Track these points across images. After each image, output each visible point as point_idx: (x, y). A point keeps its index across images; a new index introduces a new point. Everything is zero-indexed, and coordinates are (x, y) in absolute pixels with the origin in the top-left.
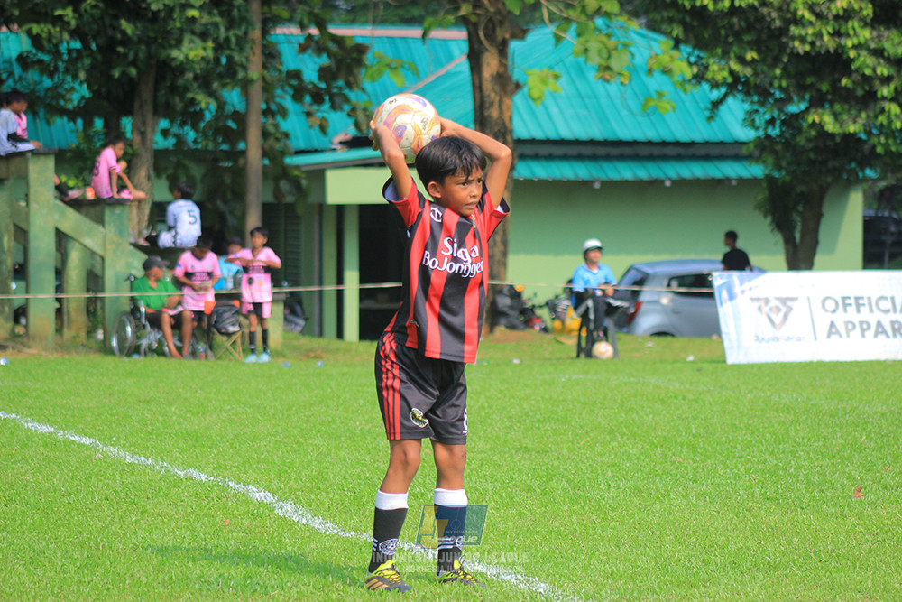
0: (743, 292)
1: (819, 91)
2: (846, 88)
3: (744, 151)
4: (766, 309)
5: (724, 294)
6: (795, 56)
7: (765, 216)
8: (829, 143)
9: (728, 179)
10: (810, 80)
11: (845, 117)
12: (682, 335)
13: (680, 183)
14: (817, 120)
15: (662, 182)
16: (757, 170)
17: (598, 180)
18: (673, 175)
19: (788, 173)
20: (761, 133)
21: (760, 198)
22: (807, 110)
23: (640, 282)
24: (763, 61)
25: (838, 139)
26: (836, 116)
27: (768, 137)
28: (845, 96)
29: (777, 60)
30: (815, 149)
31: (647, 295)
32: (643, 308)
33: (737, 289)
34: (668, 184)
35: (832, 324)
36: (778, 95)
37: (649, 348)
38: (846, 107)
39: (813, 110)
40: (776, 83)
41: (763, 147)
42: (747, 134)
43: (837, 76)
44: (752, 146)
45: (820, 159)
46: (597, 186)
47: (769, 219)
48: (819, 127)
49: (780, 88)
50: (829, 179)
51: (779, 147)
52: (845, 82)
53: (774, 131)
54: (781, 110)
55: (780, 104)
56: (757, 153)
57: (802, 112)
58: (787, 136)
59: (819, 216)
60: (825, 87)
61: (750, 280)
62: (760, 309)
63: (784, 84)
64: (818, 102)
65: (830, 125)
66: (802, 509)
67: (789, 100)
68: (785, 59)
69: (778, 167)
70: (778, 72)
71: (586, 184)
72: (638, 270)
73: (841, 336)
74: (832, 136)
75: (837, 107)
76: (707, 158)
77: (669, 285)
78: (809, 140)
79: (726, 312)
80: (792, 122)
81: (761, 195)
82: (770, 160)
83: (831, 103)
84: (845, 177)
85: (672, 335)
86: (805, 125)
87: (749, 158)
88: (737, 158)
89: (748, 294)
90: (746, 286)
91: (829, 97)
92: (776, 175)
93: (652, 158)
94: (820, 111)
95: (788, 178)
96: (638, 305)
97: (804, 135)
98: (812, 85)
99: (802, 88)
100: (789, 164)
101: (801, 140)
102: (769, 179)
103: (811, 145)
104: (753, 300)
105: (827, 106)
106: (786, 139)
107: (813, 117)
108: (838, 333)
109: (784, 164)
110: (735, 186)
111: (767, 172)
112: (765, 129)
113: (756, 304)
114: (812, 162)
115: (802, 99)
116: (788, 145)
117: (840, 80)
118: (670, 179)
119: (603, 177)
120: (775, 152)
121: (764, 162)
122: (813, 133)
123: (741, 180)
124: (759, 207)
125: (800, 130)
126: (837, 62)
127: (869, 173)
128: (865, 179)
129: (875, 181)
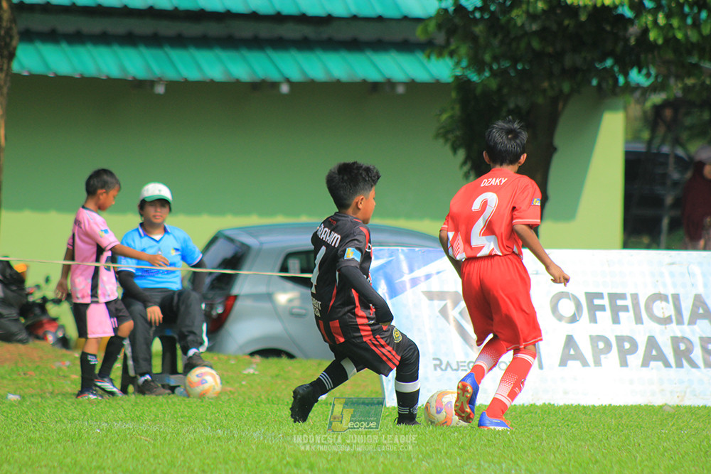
0: (414, 282)
3: (419, 33)
8: (566, 23)
9: (390, 84)
12: (307, 357)
13: (307, 90)
15: (274, 85)
16: (441, 69)
17: (160, 80)
18: (296, 76)
19: (494, 74)
20: (448, 2)
21: (444, 117)
23: (235, 261)
25: (582, 17)
27: (459, 9)
30: (543, 34)
31: (247, 283)
32: (239, 306)
33: (407, 278)
34: (285, 89)
35: (570, 341)
37: (248, 375)
41: (452, 27)
42: (425, 5)
44: (431, 25)
45: (550, 50)
46: (160, 89)
47: (461, 154)
50: (566, 87)
51: (480, 30)
56: (440, 38)
58: (494, 7)
59: (551, 150)
62: (443, 312)
69: (477, 63)
71: (140, 86)
72: (230, 240)
73: (585, 364)
74: (573, 10)
76: (354, 45)
77: (284, 268)
78: (532, 17)
81: (448, 114)
82: (464, 50)
84: (595, 82)
85: (291, 356)
87: (428, 47)
88: (406, 46)
90: (421, 271)
92: (474, 77)
93: (256, 43)
95: (494, 84)
96: (230, 301)
100: (496, 58)
101: (518, 16)
102: (462, 85)
103: (534, 26)
104: (431, 295)
108: (580, 357)
109: (487, 58)
110: (400, 96)
111: (458, 72)
113: (438, 304)
114: (538, 56)
118: (288, 81)
119: (171, 75)
120: (472, 39)
121: (454, 55)
123: (412, 86)
127: (636, 77)
128: (630, 89)
129: (646, 92)
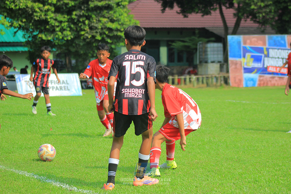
0: (23, 80)
1: (41, 29)
2: (48, 29)
3: (23, 44)
4: (29, 84)
5: (18, 80)
6: (35, 20)
7: (28, 60)
8: (44, 42)
9: (19, 51)
10: (39, 26)
11: (48, 36)
13: (7, 52)
14: (41, 37)
15: (2, 52)
16: (26, 49)
20: (27, 40)
21: (27, 56)
22: (38, 34)
24: (27, 21)
25: (46, 41)
26: (46, 35)
27: (28, 41)
28: (48, 30)
29: (30, 22)
30: (41, 44)
33: (21, 79)
34: (4, 53)
36: (31, 30)
38: (48, 33)
39: (40, 34)
40: (31, 27)
41: (27, 43)
42: (23, 40)
43: (46, 25)
44: (25, 43)
48: (41, 38)
49: (32, 28)
51: (31, 43)
52: (47, 27)
53: (30, 39)
54: (32, 34)
55: (32, 32)
56: (26, 44)
57: (37, 35)
58: (33, 40)
60: (43, 28)
61: (24, 76)
62: (27, 84)
63: (33, 27)
64: (41, 32)
65: (44, 37)
66: (37, 133)
67: (34, 31)
68: (33, 21)
69: (31, 48)
70: (31, 24)
74: (44, 40)
75: (46, 33)
76: (14, 46)
78: (39, 41)
79: (18, 84)
80: (35, 37)
81: (27, 55)
82: (29, 46)
83: (44, 32)
86: (38, 38)
87: (24, 46)
88: (21, 46)
89: (24, 80)
90: (24, 78)
91: (44, 31)
92: (31, 50)
94: (42, 34)
95: (34, 51)
97: (38, 40)
98: (39, 28)
99: (37, 29)
101: (37, 41)
102: (29, 51)
103: (39, 43)
104: (25, 81)
105: (43, 33)
106: (33, 41)
107: (40, 36)
109: (33, 47)
111: (29, 50)
112: (28, 39)
113: (26, 83)
115: (37, 31)
116: (33, 42)
117: (46, 27)
118: (4, 51)
120: (30, 45)
121: (28, 47)
122: (40, 40)
123: (22, 52)
124: (27, 58)
125: (36, 39)
126: (46, 22)
127: (54, 49)
128: (53, 51)
129: (55, 52)
